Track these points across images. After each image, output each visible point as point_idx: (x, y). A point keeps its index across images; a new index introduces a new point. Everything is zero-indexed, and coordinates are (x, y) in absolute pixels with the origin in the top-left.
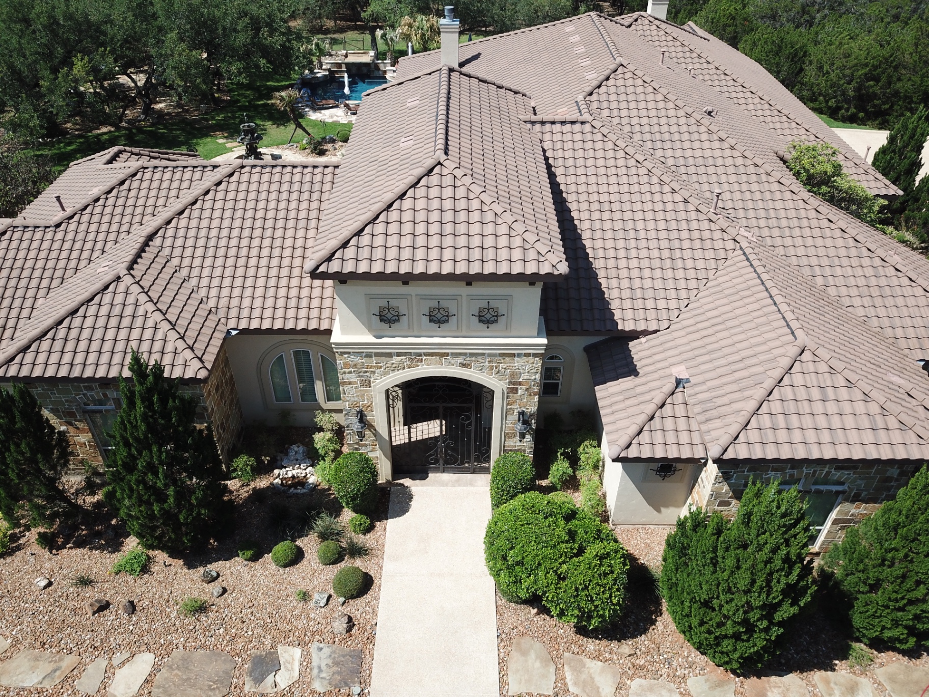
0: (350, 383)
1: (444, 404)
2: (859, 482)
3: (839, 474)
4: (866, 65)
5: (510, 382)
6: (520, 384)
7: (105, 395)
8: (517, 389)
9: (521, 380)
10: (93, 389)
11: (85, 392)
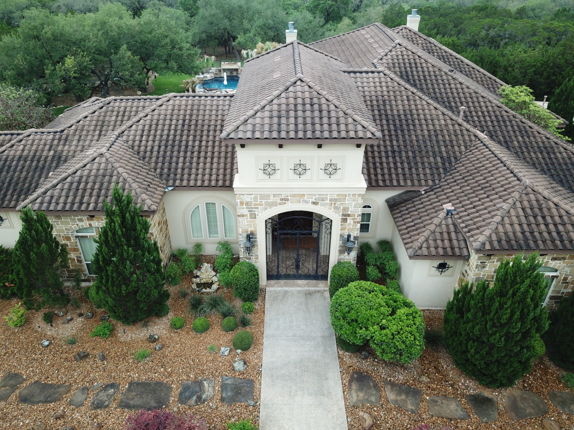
0: (243, 216)
1: (300, 231)
2: (567, 269)
3: (554, 263)
4: (534, 66)
5: (343, 215)
6: (349, 215)
7: (90, 225)
8: (346, 219)
9: (349, 213)
10: (83, 221)
11: (78, 223)
